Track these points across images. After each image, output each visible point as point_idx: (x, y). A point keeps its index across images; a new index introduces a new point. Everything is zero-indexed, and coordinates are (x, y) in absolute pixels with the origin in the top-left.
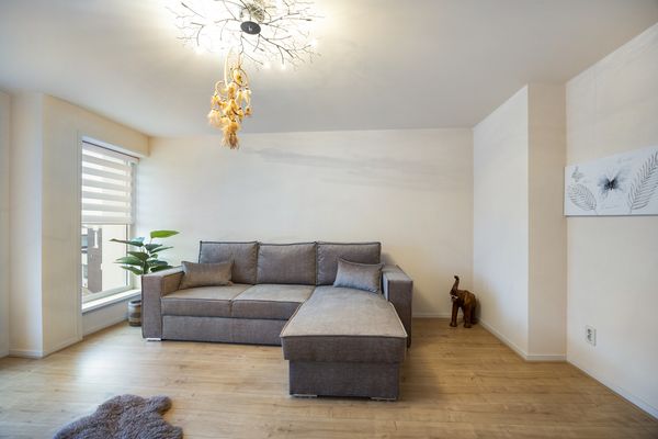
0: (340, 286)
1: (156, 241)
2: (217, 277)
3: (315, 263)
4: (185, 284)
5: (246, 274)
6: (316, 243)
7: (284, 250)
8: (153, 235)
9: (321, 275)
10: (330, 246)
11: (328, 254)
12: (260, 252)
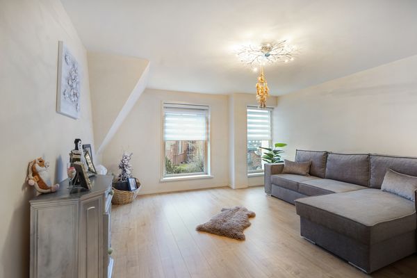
0: (384, 191)
1: (277, 148)
2: (300, 170)
3: (368, 170)
4: (284, 171)
5: (319, 171)
6: (369, 155)
7: (344, 158)
8: (276, 145)
9: (372, 180)
10: (381, 158)
11: (379, 165)
12: (328, 158)
